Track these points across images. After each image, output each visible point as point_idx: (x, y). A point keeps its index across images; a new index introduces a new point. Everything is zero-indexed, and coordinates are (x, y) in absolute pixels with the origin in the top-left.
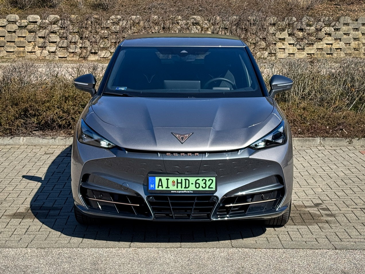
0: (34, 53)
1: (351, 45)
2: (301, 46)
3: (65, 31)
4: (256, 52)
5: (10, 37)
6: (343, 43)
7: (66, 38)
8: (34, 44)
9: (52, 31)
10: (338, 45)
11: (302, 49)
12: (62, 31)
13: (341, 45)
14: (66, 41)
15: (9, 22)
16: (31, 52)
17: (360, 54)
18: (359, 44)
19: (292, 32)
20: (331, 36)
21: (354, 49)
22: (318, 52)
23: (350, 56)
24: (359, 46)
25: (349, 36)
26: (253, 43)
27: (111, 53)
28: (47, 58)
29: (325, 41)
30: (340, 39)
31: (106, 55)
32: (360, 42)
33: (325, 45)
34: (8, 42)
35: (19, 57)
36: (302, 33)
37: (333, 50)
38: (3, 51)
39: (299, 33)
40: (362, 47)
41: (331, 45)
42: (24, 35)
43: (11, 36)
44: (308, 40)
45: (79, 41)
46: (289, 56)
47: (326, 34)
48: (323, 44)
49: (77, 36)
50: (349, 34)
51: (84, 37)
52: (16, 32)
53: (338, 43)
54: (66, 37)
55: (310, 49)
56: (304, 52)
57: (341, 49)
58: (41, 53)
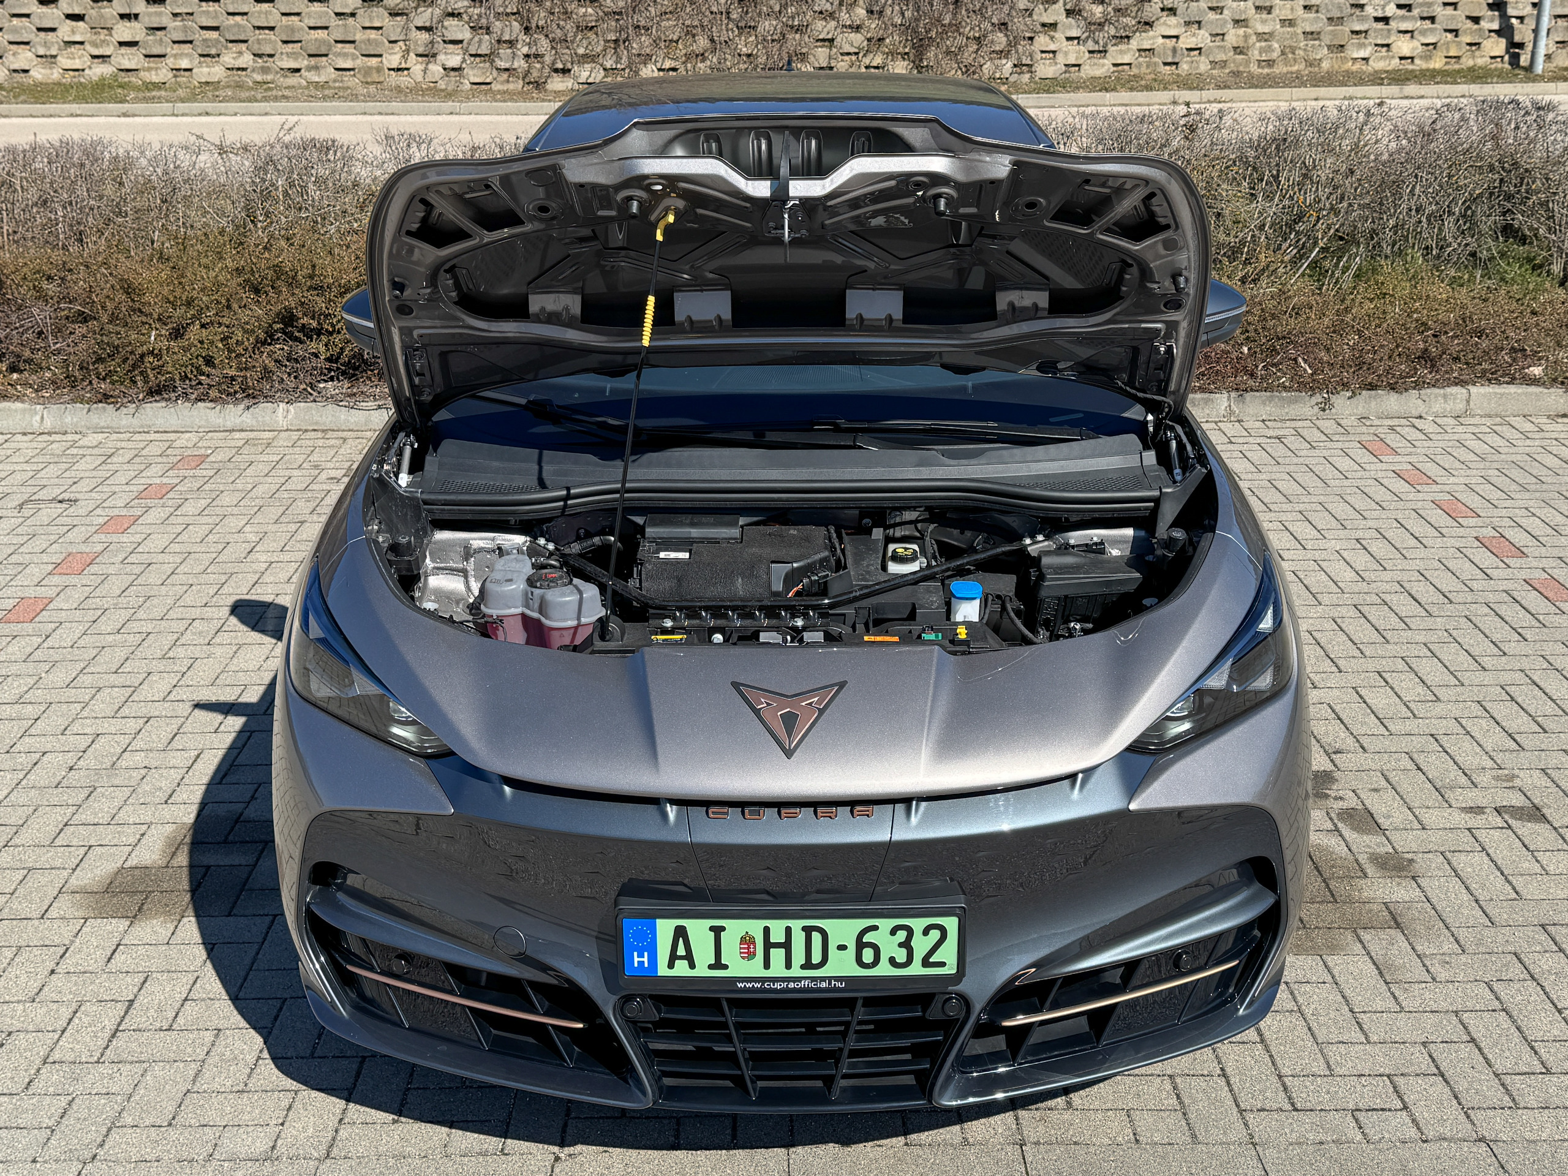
0: (406, 72)
1: (1226, 38)
2: (1097, 42)
3: (483, 11)
4: (982, 62)
5: (341, 30)
6: (1207, 35)
7: (488, 30)
8: (404, 48)
9: (450, 10)
10: (1194, 39)
11: (1100, 52)
12: (477, 11)
13: (1202, 38)
14: (487, 37)
16: (399, 70)
17: (1248, 62)
18: (1246, 37)
19: (1076, 5)
20: (1175, 14)
21: (1235, 48)
22: (1141, 59)
23: (1222, 67)
24: (1246, 41)
25: (1221, 13)
26: (975, 38)
27: (605, 69)
28: (442, 85)
29: (1161, 29)
30: (1199, 23)
31: (593, 75)
32: (1249, 31)
33: (1161, 40)
34: (336, 42)
35: (367, 83)
36: (1100, 9)
37: (1179, 52)
38: (325, 67)
39: (1094, 7)
40: (1254, 44)
41: (1174, 40)
42: (377, 24)
43: (345, 26)
44: (1116, 28)
45: (522, 36)
46: (1065, 72)
47: (1163, 10)
48: (1154, 37)
49: (515, 24)
50: (1222, 8)
51: (534, 25)
52: (357, 16)
53: (1194, 35)
54: (488, 28)
55: (1121, 52)
56: (1105, 61)
57: (1200, 49)
58: (425, 71)
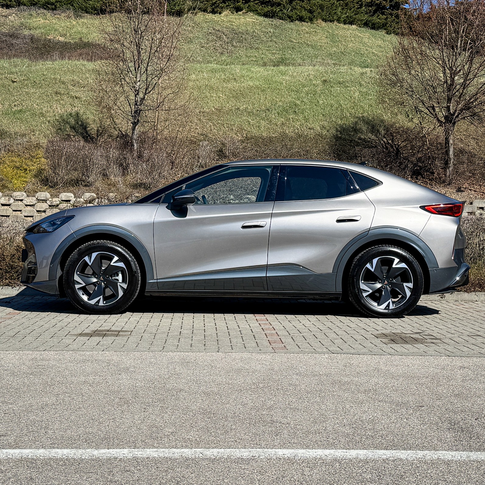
15: (39, 200)
52: (47, 212)
